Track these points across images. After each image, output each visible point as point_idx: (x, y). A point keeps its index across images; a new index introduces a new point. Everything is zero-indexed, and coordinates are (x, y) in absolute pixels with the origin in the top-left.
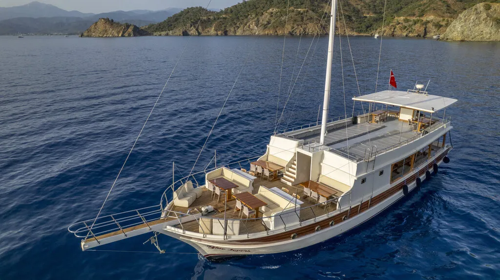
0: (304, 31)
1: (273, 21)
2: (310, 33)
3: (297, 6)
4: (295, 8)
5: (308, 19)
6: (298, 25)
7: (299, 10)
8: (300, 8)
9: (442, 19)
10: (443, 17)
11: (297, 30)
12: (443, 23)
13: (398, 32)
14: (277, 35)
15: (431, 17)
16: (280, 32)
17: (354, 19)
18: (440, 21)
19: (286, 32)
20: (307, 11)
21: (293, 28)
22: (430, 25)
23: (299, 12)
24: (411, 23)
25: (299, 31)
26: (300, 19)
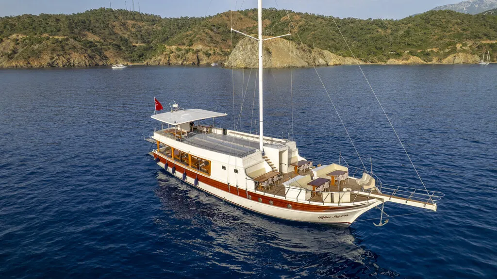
0: (68, 62)
1: (20, 50)
2: (76, 65)
3: (52, 33)
4: (50, 35)
5: (70, 49)
6: (58, 55)
7: (56, 37)
8: (57, 35)
9: (209, 48)
10: (209, 46)
11: (58, 61)
12: (211, 52)
13: (173, 61)
14: (32, 67)
15: (200, 47)
16: (35, 64)
17: (124, 48)
18: (208, 50)
19: (45, 64)
20: (67, 39)
21: (52, 58)
22: (200, 54)
23: (57, 41)
24: (183, 52)
25: (61, 62)
26: (59, 48)
